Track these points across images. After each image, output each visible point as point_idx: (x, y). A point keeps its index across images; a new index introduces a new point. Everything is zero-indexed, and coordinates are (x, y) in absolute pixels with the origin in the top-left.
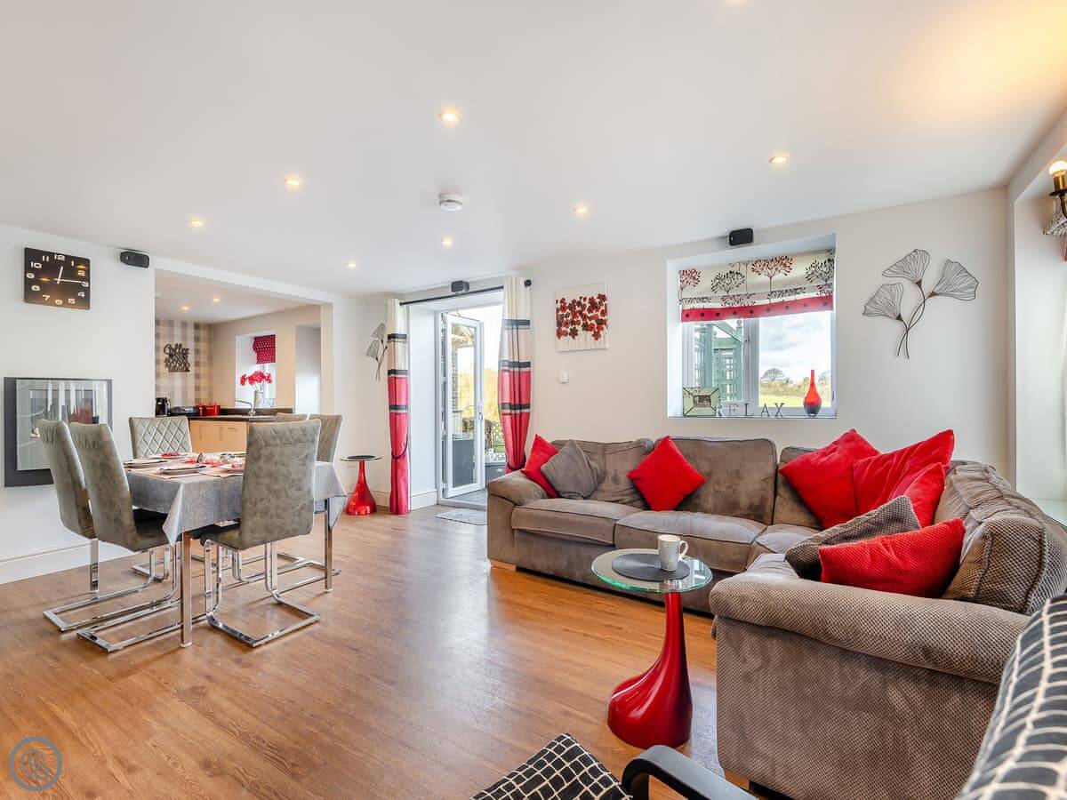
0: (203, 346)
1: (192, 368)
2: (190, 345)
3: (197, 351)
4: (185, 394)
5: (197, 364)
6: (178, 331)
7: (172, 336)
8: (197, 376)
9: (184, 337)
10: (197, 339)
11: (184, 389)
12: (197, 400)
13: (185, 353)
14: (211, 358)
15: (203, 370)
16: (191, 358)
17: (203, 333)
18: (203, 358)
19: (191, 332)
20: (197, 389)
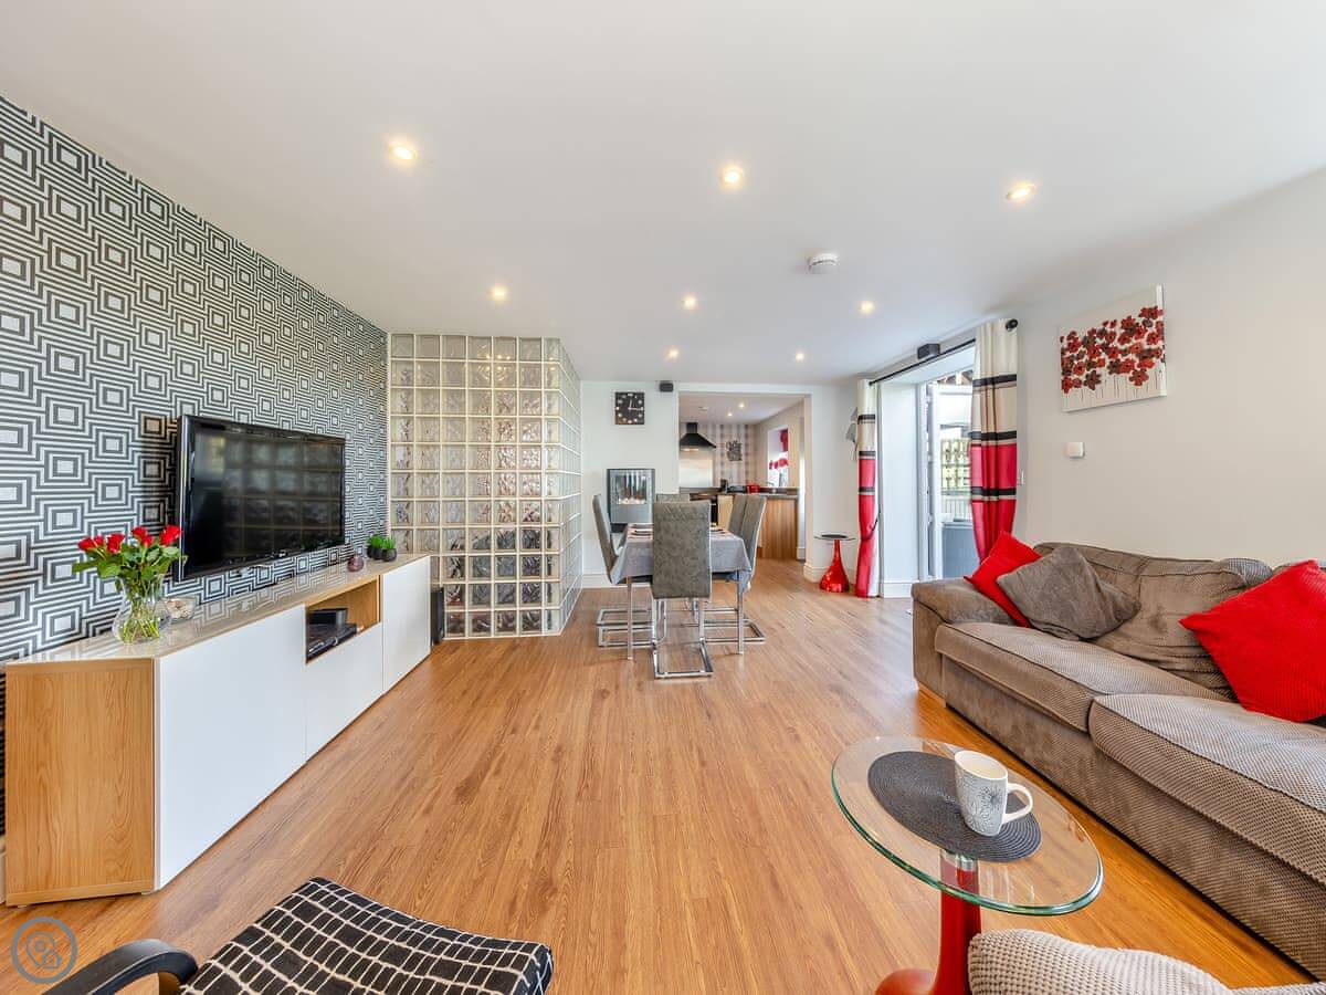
0: (750, 441)
1: (743, 457)
2: (742, 441)
3: (747, 445)
4: (739, 476)
5: (747, 454)
6: (734, 431)
7: (731, 436)
8: (747, 463)
9: (739, 436)
10: (746, 436)
11: (739, 473)
12: (747, 481)
13: (739, 446)
14: (756, 449)
15: (750, 459)
16: (743, 451)
17: (750, 432)
18: (750, 450)
19: (743, 431)
20: (747, 473)
